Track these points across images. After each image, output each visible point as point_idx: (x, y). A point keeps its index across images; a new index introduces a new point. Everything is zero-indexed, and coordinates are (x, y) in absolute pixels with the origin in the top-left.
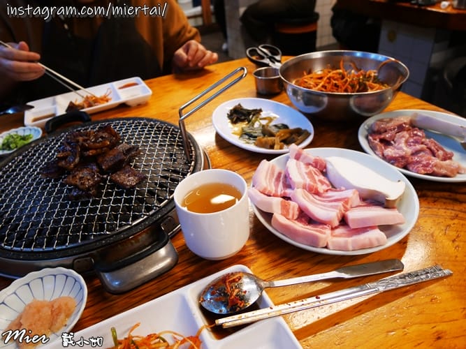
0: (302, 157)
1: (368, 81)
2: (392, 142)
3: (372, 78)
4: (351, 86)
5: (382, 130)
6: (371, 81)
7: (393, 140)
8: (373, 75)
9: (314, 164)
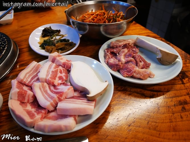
0: (56, 61)
1: (118, 18)
2: (118, 54)
3: (121, 17)
4: (108, 20)
5: (115, 46)
6: (120, 18)
7: (118, 53)
8: (122, 14)
9: (63, 65)
